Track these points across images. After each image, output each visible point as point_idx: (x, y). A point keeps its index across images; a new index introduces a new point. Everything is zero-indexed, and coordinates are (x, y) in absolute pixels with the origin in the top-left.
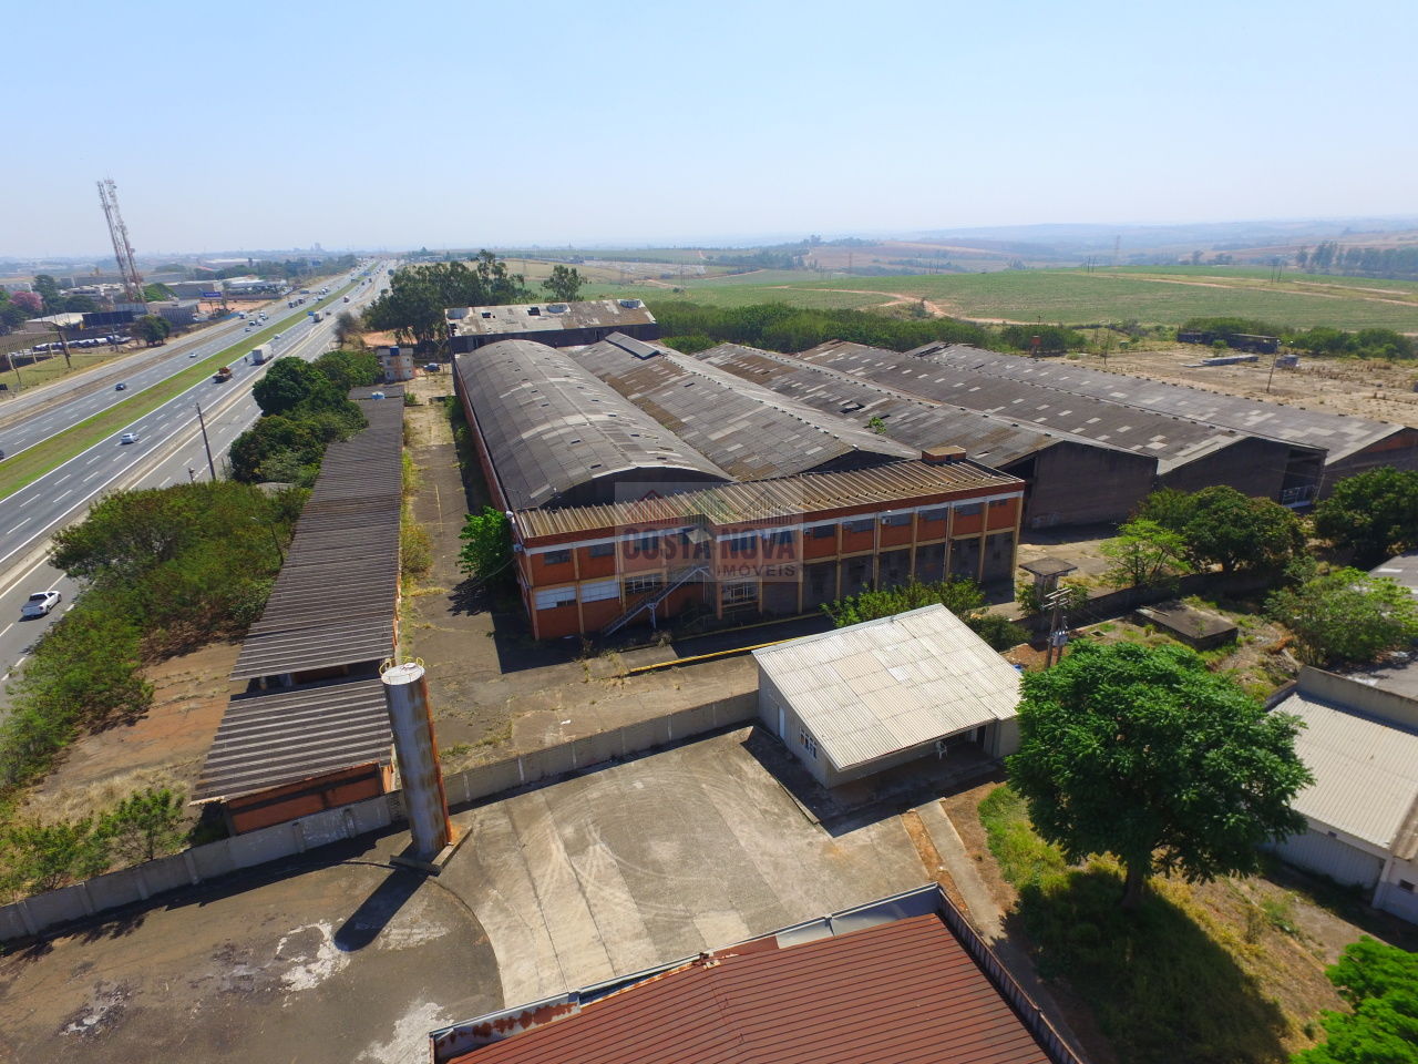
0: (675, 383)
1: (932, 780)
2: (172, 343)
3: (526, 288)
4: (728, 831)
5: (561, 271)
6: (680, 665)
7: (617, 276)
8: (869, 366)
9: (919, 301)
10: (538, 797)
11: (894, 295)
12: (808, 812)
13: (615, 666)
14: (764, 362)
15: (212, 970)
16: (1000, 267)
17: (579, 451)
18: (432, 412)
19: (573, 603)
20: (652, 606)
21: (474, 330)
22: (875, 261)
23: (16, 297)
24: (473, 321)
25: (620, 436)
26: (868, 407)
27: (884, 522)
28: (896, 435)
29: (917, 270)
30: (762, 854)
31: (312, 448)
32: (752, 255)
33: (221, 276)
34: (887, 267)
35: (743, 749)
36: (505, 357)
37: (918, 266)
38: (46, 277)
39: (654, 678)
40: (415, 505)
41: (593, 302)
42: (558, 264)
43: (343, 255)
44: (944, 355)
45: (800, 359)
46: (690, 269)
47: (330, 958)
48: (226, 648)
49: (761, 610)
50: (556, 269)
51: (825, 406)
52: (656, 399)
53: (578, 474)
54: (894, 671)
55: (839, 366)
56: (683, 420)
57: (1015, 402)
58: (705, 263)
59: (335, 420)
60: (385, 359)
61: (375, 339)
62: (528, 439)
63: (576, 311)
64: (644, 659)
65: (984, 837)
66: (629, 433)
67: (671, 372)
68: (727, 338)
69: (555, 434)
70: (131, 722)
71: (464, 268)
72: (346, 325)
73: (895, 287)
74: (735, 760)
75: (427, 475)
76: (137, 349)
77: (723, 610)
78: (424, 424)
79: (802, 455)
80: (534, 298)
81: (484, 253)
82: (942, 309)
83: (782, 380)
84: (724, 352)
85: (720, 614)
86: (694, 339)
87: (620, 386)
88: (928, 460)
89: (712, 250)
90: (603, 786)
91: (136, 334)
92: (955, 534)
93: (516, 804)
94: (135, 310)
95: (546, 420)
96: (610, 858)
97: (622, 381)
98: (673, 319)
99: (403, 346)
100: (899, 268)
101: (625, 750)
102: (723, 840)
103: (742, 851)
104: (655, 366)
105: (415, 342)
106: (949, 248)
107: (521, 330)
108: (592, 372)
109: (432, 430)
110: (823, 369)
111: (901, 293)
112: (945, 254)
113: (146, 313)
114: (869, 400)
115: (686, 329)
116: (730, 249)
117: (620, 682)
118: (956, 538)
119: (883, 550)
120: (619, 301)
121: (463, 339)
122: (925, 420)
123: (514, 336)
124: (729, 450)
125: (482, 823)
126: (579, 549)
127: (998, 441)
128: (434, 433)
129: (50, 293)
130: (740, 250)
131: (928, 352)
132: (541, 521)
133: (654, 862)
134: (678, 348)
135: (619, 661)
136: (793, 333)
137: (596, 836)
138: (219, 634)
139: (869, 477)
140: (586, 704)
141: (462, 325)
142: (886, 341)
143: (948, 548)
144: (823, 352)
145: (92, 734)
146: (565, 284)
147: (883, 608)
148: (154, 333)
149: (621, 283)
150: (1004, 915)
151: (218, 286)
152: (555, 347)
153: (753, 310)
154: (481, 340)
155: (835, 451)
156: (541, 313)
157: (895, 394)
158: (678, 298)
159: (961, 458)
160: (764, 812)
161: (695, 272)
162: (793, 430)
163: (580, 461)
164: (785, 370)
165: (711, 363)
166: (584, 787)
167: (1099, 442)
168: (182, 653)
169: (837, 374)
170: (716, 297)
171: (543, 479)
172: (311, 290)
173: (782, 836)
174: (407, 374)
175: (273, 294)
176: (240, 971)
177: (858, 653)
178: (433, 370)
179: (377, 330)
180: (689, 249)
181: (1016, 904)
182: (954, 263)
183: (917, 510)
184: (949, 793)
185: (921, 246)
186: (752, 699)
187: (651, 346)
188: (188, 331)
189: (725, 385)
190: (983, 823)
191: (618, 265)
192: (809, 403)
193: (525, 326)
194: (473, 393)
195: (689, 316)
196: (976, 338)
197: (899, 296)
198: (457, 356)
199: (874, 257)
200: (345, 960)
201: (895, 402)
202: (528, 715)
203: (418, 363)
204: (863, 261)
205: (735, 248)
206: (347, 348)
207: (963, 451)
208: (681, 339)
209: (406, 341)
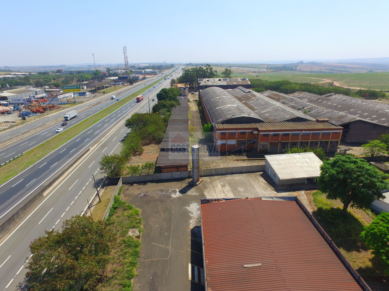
0: (254, 99)
1: (303, 187)
2: (135, 84)
3: (217, 74)
4: (255, 189)
5: (227, 70)
6: (248, 160)
7: (240, 71)
8: (309, 98)
9: (332, 81)
10: (216, 177)
11: (324, 79)
12: (273, 188)
13: (233, 158)
14: (278, 95)
15: (159, 193)
16: (364, 72)
17: (230, 112)
18: (193, 103)
19: (225, 144)
20: (243, 147)
21: (205, 84)
22: (320, 69)
23: (103, 73)
24: (205, 82)
25: (240, 110)
26: (305, 108)
27: (302, 134)
28: (311, 115)
29: (334, 72)
30: (261, 193)
31: (170, 108)
32: (281, 66)
33: (143, 69)
34: (324, 71)
35: (260, 176)
36: (212, 91)
37: (335, 70)
38: (109, 68)
39: (242, 161)
40: (190, 122)
41: (235, 78)
42: (226, 68)
43: (171, 64)
44: (334, 97)
45: (289, 96)
46: (262, 70)
47: (178, 194)
48: (155, 145)
49: (268, 151)
50: (225, 69)
51: (294, 107)
52: (249, 103)
53: (229, 117)
54: (297, 164)
55: (300, 98)
56: (255, 108)
57: (351, 110)
58: (266, 68)
59: (174, 103)
60: (182, 90)
61: (180, 85)
62: (218, 109)
63: (230, 80)
64: (240, 158)
65: (312, 198)
66: (241, 109)
67: (253, 97)
68: (269, 89)
69: (224, 108)
70: (140, 155)
71: (202, 69)
72: (173, 82)
73: (324, 77)
74: (258, 177)
75: (193, 117)
76: (128, 85)
77: (259, 150)
78: (192, 106)
79: (284, 117)
80: (219, 77)
81: (208, 65)
82: (339, 84)
83: (283, 100)
84: (268, 93)
85: (258, 151)
86: (260, 89)
87: (240, 99)
88: (318, 121)
89: (269, 64)
90: (229, 177)
91: (127, 82)
92: (321, 139)
93: (212, 178)
94: (128, 76)
95: (222, 105)
96: (230, 189)
97: (241, 98)
98: (255, 84)
99: (186, 87)
100: (328, 71)
101: (234, 172)
102: (254, 190)
103: (257, 192)
104: (249, 95)
105: (189, 87)
106: (347, 65)
107: (216, 84)
108: (233, 96)
109: (194, 107)
110: (295, 98)
111: (326, 79)
112: (345, 67)
113: (130, 77)
114: (306, 106)
115: (258, 86)
116: (274, 65)
117: (234, 161)
118: (322, 140)
119: (301, 141)
120: (242, 78)
121: (202, 86)
122: (320, 112)
123: (214, 86)
124: (266, 115)
125: (205, 180)
126: (228, 132)
127: (340, 119)
128: (194, 108)
129: (110, 72)
130: (277, 65)
131: (329, 96)
132: (220, 126)
133: (238, 191)
134: (256, 91)
135: (234, 157)
136: (289, 89)
137: (227, 185)
138: (153, 143)
139: (300, 124)
140: (226, 164)
141: (202, 83)
142: (317, 92)
143: (319, 143)
144: (296, 94)
145: (134, 156)
146: (227, 74)
147: (297, 151)
148: (132, 81)
149: (242, 73)
150: (313, 211)
151: (143, 71)
152: (224, 89)
153: (278, 82)
154: (206, 87)
155: (293, 117)
156: (222, 81)
157: (314, 105)
158: (257, 78)
159: (327, 121)
160: (263, 187)
161: (263, 71)
162: (283, 111)
163: (230, 114)
164: (284, 98)
165: (264, 95)
166: (225, 177)
167: (375, 122)
168: (147, 145)
169: (298, 100)
170: (268, 78)
171: (221, 117)
172: (164, 73)
173: (266, 191)
174: (187, 94)
175: (155, 74)
176: (164, 193)
177: (290, 159)
178: (193, 93)
179: (180, 83)
180: (262, 64)
181: (316, 210)
182: (347, 70)
183: (311, 132)
184: (306, 190)
185: (337, 64)
186: (264, 166)
187: (249, 90)
188: (138, 82)
189: (267, 100)
190: (313, 196)
191: (241, 68)
192: (289, 106)
193: (217, 84)
194: (204, 99)
195: (260, 83)
196: (347, 93)
197: (325, 80)
198: (200, 90)
199: (320, 68)
200: (181, 195)
201: (313, 108)
202: (214, 164)
203: (189, 92)
204: (317, 69)
205: (276, 64)
206: (173, 87)
207: (328, 120)
208: (256, 89)
209: (187, 86)
